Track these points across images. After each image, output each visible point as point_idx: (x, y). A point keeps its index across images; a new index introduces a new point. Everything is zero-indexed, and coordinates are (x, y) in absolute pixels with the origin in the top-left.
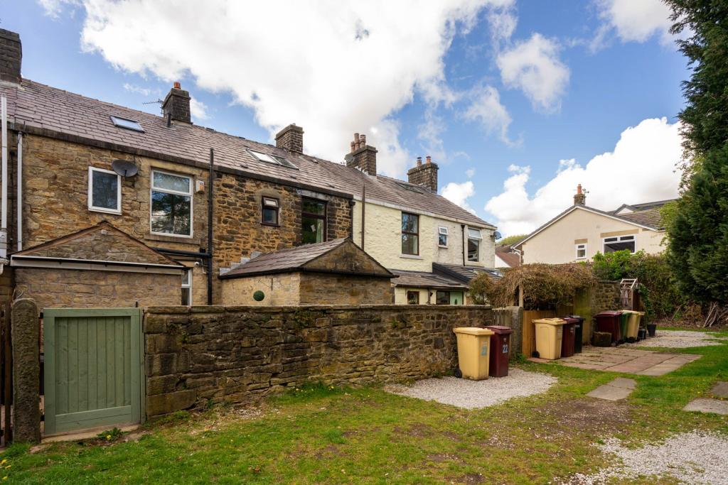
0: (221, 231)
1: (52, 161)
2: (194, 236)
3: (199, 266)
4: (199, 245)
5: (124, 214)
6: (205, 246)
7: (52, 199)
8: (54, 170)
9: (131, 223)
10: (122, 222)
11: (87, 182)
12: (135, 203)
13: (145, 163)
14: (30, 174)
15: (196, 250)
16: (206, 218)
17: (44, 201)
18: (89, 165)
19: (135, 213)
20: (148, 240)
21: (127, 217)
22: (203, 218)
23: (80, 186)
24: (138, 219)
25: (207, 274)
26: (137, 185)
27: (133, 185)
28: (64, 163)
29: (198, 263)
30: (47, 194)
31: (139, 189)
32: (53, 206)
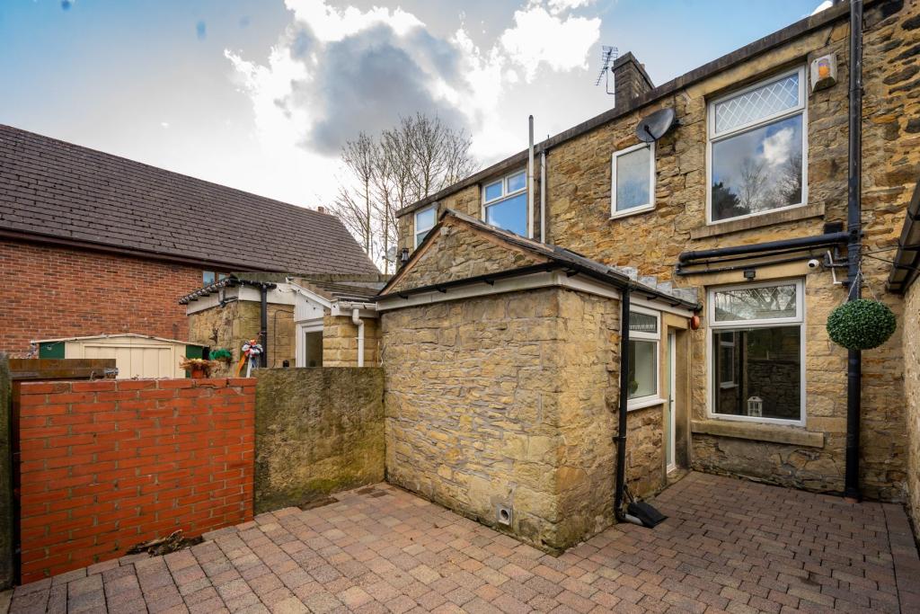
0: (896, 158)
1: (572, 170)
2: (810, 198)
3: (824, 268)
4: (821, 217)
5: (659, 206)
6: (839, 214)
7: (573, 220)
8: (576, 180)
9: (669, 218)
10: (656, 222)
11: (610, 178)
12: (676, 179)
13: (694, 96)
14: (553, 198)
15: (815, 231)
16: (842, 143)
17: (565, 226)
18: (613, 151)
19: (678, 197)
20: (699, 240)
21: (663, 210)
22: (834, 146)
23: (602, 187)
24: (682, 206)
25: (846, 285)
26: (679, 146)
27: (674, 150)
28: (584, 165)
29: (815, 262)
30: (568, 216)
31: (683, 152)
32: (574, 230)
